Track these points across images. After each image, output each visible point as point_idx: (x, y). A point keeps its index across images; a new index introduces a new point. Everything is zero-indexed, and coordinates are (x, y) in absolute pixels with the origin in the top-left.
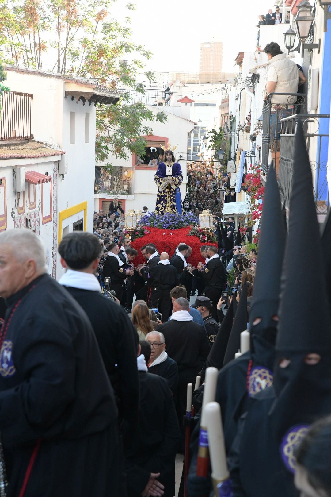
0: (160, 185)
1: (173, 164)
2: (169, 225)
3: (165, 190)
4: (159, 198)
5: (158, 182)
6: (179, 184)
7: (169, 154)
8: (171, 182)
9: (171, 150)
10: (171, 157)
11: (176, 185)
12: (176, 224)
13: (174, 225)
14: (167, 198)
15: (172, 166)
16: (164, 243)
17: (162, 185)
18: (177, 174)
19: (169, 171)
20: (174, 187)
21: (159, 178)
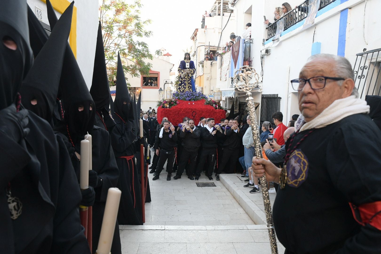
1: (189, 61)
2: (190, 99)
4: (180, 82)
5: (181, 72)
7: (187, 55)
8: (189, 72)
9: (188, 52)
11: (192, 74)
15: (189, 62)
16: (192, 109)
17: (183, 74)
18: (192, 67)
20: (190, 75)
21: (181, 69)
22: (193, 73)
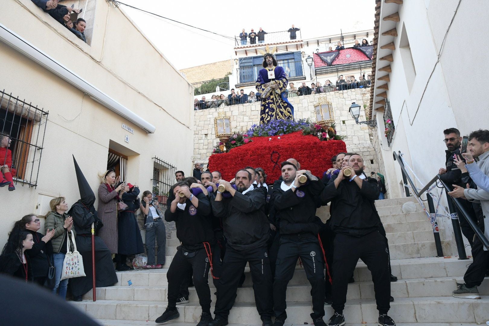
0: (263, 91)
2: (277, 131)
3: (269, 97)
4: (263, 107)
5: (261, 89)
6: (284, 88)
10: (271, 59)
12: (285, 128)
13: (283, 130)
14: (272, 106)
15: (273, 70)
18: (280, 77)
19: (271, 75)
20: (278, 91)
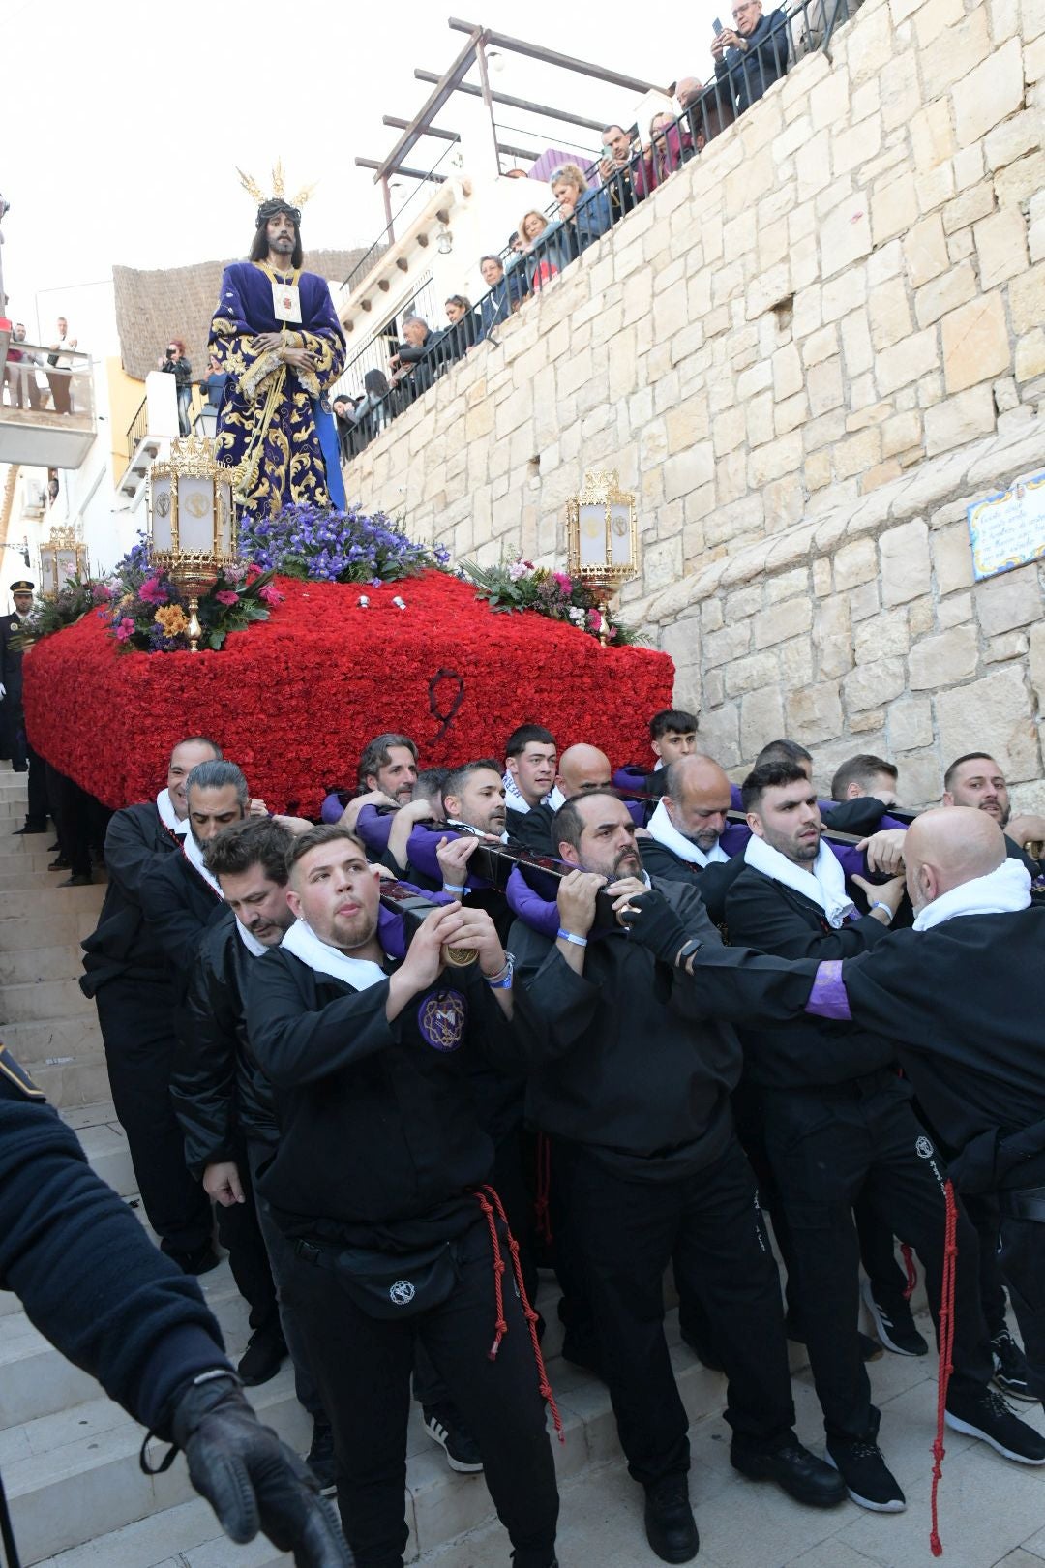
0: (247, 367)
3: (267, 394)
4: (232, 437)
5: (235, 352)
7: (282, 216)
8: (298, 355)
10: (287, 235)
11: (323, 376)
15: (296, 281)
16: (427, 652)
17: (254, 367)
18: (321, 324)
19: (286, 303)
20: (310, 382)
21: (239, 333)
22: (334, 366)
